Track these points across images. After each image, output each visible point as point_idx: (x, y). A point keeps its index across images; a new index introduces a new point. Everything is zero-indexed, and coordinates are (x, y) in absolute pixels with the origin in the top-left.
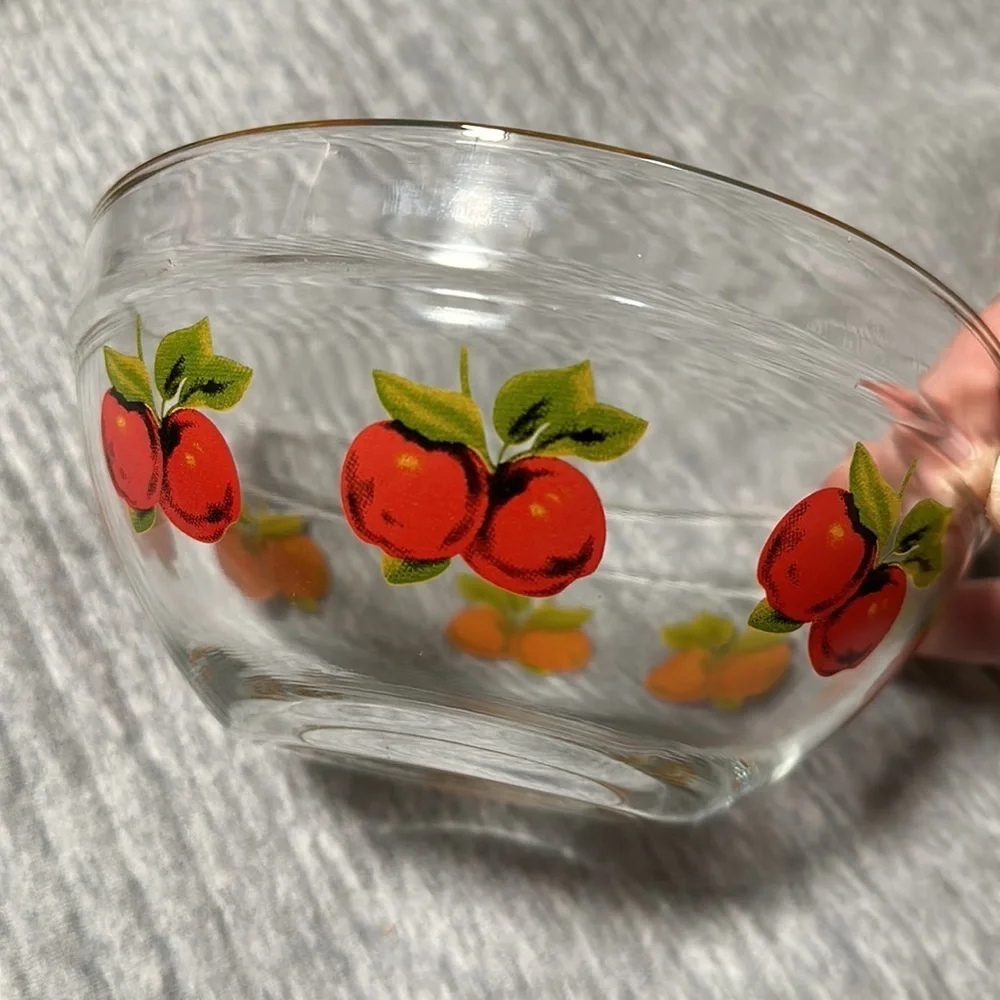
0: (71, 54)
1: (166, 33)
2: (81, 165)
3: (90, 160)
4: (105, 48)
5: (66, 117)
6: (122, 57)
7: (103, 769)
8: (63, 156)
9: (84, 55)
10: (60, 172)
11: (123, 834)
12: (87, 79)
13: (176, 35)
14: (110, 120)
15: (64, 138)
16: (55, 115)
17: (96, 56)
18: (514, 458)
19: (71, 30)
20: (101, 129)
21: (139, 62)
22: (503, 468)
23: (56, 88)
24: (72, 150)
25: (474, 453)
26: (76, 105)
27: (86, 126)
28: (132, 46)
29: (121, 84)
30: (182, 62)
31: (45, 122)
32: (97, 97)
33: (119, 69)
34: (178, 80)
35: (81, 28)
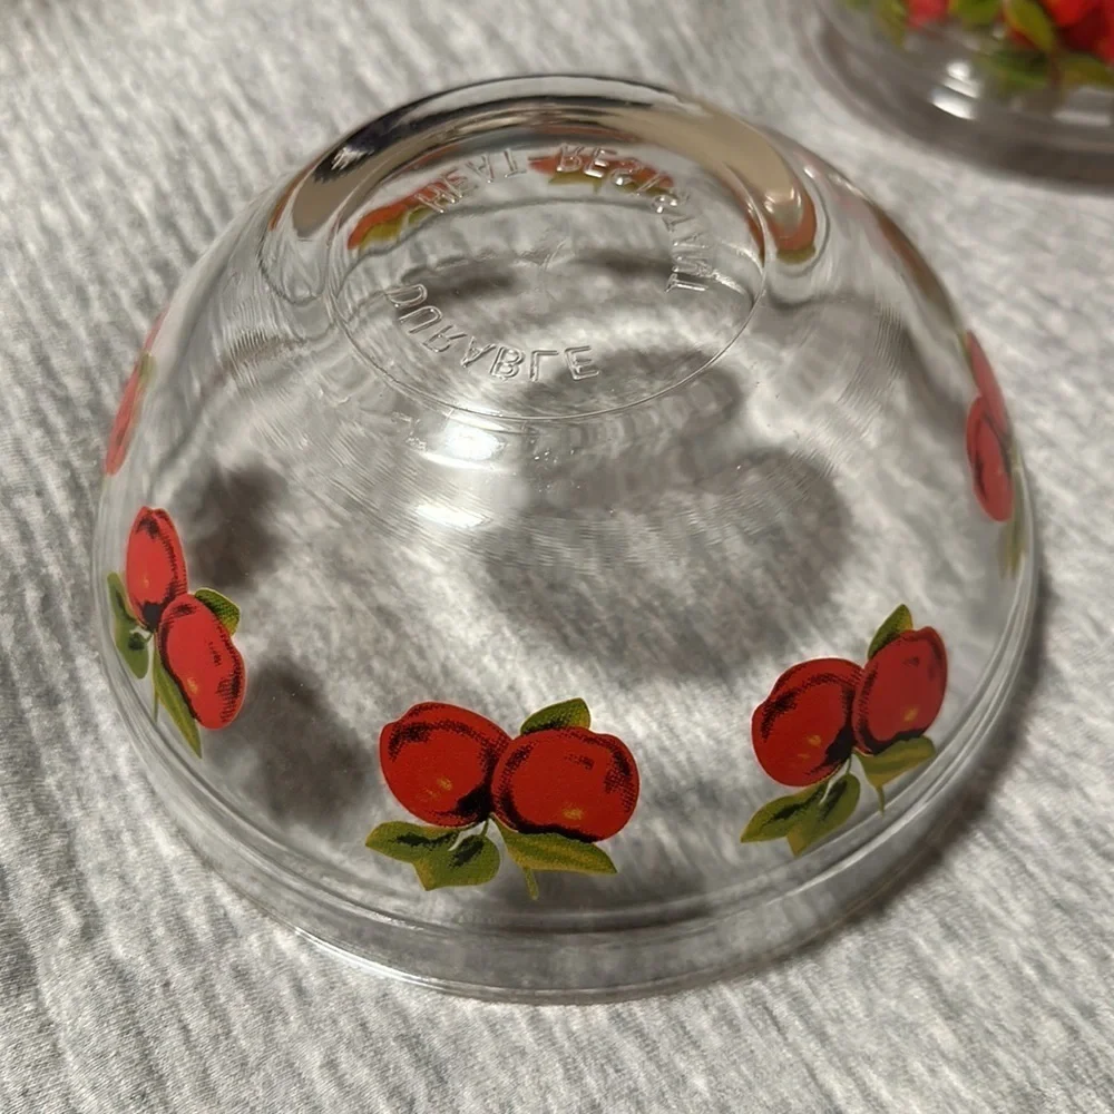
0: (64, 97)
1: (181, 74)
2: (72, 222)
3: (85, 219)
4: (106, 89)
5: (54, 165)
6: (126, 100)
7: (49, 972)
8: (50, 212)
9: (79, 97)
10: (46, 230)
11: (69, 1057)
12: (83, 124)
13: (194, 79)
14: (111, 172)
15: (53, 190)
16: (41, 163)
17: (95, 99)
18: (474, 826)
19: (66, 71)
20: (100, 183)
21: (147, 104)
22: (483, 817)
23: (43, 134)
24: (63, 205)
25: (511, 827)
26: (66, 153)
27: (80, 178)
28: (137, 87)
29: (124, 130)
30: (202, 107)
31: (28, 170)
32: (94, 144)
33: (122, 113)
34: (194, 127)
35: (78, 69)
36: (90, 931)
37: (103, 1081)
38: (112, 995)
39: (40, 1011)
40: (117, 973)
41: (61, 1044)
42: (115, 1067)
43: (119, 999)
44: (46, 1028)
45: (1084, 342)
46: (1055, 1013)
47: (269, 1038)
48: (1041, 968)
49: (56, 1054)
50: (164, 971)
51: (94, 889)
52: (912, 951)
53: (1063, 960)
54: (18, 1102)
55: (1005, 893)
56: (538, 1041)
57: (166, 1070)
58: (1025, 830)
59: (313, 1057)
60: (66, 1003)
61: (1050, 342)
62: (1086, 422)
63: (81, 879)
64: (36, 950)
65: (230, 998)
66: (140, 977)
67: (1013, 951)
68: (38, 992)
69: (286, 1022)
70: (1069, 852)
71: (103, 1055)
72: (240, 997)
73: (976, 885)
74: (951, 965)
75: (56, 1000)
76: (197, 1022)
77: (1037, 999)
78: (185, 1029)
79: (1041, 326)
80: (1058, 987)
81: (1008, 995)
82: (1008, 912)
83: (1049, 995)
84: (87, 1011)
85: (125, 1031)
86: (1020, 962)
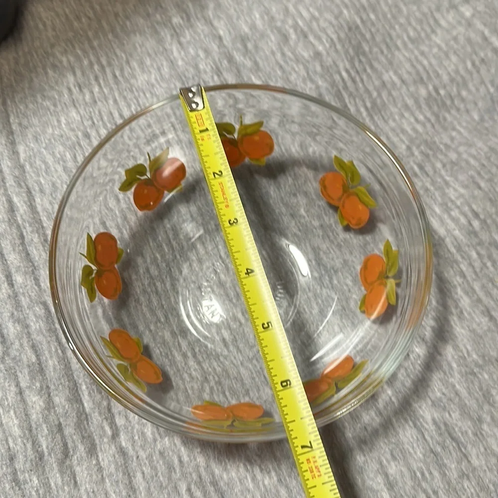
7: (101, 450)
11: (107, 481)
36: (115, 436)
37: (117, 490)
38: (120, 461)
39: (98, 463)
40: (122, 452)
41: (104, 476)
42: (121, 486)
43: (123, 462)
44: (100, 469)
45: (484, 236)
46: (425, 491)
47: (170, 478)
48: (423, 474)
49: (103, 479)
50: (137, 452)
51: (117, 420)
52: (381, 463)
53: (431, 473)
54: (91, 494)
55: (415, 445)
56: (254, 487)
57: (137, 487)
58: (427, 423)
59: (183, 488)
60: (106, 461)
61: (473, 233)
62: (478, 270)
63: (113, 417)
64: (97, 442)
65: (158, 462)
66: (129, 455)
67: (415, 466)
68: (97, 456)
69: (175, 472)
70: (440, 435)
71: (117, 482)
72: (161, 462)
73: (405, 440)
74: (393, 469)
75: (103, 460)
76: (147, 470)
77: (419, 485)
78: (143, 473)
79: (471, 224)
80: (427, 482)
81: (410, 483)
82: (415, 453)
83: (424, 484)
84: (113, 466)
85: (124, 474)
86: (416, 471)
